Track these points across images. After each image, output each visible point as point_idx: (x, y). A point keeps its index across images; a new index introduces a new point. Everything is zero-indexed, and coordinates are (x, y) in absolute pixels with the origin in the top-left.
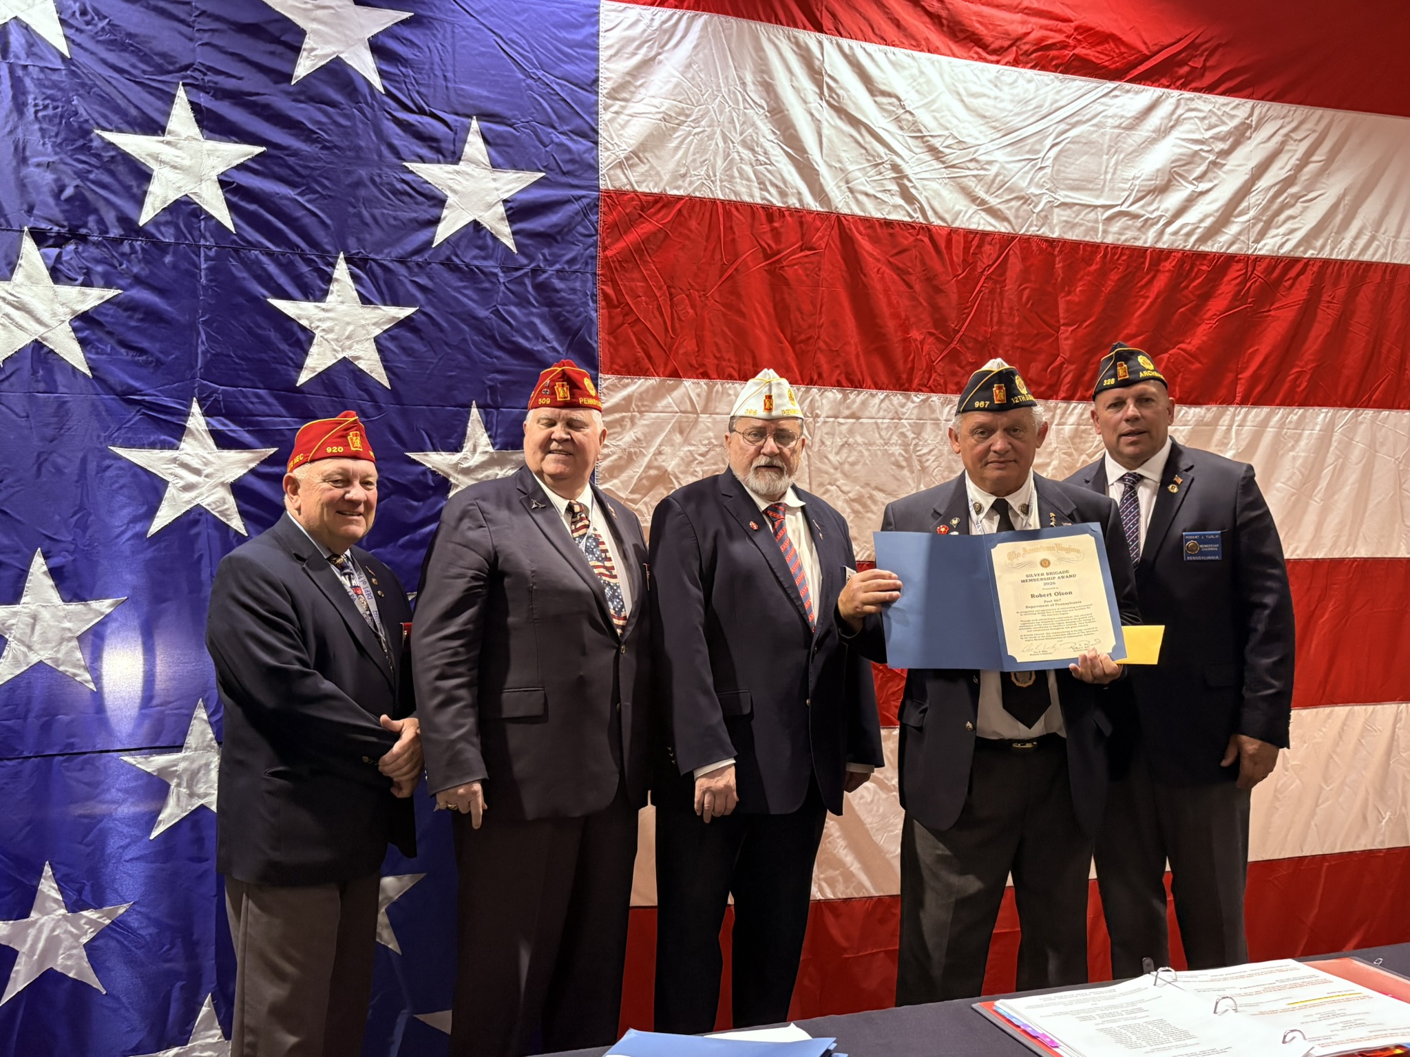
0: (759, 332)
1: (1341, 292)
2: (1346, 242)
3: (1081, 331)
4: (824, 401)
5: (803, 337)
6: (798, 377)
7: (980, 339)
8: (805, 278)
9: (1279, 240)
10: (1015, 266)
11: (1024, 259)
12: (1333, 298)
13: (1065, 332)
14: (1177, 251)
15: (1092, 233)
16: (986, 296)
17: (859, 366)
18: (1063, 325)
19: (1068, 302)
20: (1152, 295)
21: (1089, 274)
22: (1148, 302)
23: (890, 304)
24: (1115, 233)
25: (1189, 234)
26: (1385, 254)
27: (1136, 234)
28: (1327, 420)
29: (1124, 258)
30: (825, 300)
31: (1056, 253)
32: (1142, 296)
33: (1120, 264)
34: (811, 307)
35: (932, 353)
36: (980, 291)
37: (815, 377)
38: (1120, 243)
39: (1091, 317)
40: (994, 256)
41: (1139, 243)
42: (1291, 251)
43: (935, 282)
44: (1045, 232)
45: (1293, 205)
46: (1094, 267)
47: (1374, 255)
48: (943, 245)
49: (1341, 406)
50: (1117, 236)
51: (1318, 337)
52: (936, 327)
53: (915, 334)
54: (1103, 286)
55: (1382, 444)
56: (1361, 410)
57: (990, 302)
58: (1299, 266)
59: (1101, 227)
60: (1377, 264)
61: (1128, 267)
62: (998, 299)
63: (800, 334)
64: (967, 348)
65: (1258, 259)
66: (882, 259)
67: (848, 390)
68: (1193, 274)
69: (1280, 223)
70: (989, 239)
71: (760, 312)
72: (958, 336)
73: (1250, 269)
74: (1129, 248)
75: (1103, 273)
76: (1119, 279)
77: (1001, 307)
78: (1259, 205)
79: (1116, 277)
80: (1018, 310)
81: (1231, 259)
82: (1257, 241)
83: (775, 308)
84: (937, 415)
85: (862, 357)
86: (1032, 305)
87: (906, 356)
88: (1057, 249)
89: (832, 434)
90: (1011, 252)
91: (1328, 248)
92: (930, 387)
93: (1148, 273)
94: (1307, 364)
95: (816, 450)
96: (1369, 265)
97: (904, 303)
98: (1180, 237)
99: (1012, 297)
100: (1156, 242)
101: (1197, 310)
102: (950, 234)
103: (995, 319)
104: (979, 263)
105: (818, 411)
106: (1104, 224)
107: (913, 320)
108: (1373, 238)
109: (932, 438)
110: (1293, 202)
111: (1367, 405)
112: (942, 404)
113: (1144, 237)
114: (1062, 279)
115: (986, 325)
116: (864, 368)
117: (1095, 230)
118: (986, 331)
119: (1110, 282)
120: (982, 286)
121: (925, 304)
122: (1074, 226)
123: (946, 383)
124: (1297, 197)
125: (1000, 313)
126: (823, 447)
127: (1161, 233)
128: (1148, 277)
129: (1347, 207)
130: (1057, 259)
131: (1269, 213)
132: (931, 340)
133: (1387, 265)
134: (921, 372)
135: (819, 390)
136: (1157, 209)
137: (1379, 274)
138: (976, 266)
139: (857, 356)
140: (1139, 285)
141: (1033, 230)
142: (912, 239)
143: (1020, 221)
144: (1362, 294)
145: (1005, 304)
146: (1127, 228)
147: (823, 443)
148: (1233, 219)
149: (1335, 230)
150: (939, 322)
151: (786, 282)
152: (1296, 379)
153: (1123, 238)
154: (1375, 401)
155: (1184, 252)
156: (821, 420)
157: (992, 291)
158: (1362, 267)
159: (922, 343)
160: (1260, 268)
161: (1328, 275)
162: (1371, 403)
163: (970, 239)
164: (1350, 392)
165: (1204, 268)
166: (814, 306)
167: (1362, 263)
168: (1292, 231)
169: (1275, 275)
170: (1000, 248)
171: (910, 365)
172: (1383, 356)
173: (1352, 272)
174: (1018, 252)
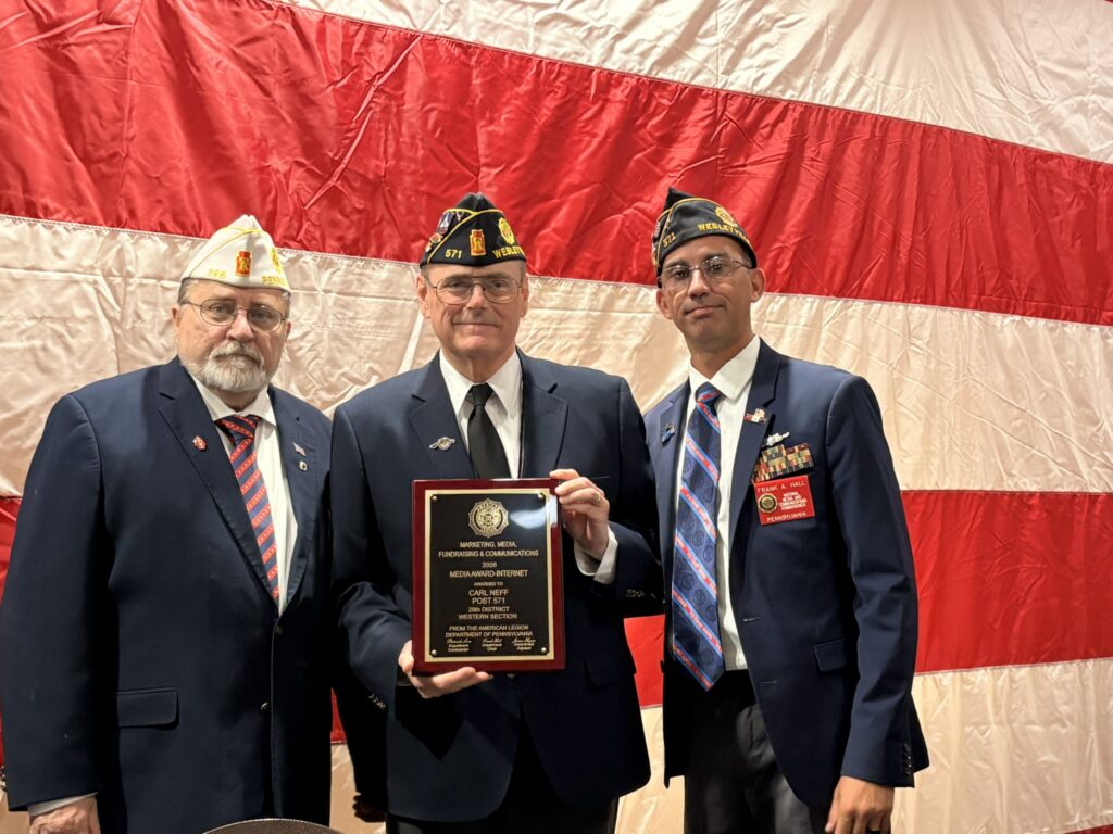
0: (31, 141)
1: (826, 147)
2: (830, 86)
3: (509, 177)
4: (140, 253)
5: (103, 153)
6: (98, 214)
7: (371, 176)
8: (104, 65)
9: (754, 74)
10: (416, 78)
11: (428, 69)
12: (818, 153)
13: (488, 175)
14: (631, 76)
15: (520, 40)
16: (377, 116)
17: (193, 203)
18: (487, 165)
19: (490, 134)
20: (601, 131)
21: (517, 97)
22: (596, 141)
23: (237, 115)
24: (551, 44)
25: (644, 55)
26: (873, 104)
27: (579, 47)
28: (814, 311)
29: (563, 78)
30: (137, 100)
31: (473, 63)
32: (587, 133)
33: (558, 87)
34: (116, 110)
35: (302, 192)
36: (368, 109)
37: (125, 215)
38: (557, 57)
39: (519, 156)
40: (387, 60)
41: (582, 61)
42: (768, 89)
43: (303, 90)
44: (457, 32)
45: (768, 30)
46: (523, 89)
47: (862, 103)
48: (312, 36)
49: (828, 295)
50: (553, 48)
51: (800, 204)
52: (306, 154)
53: (276, 163)
54: (536, 114)
55: (875, 345)
56: (850, 301)
57: (383, 125)
58: (777, 110)
59: (532, 33)
60: (866, 115)
61: (568, 91)
62: (394, 120)
63: (97, 148)
64: (351, 187)
65: (729, 96)
66: (223, 47)
67: (178, 238)
68: (652, 109)
69: (753, 52)
70: (379, 34)
71: (33, 109)
72: (340, 169)
73: (720, 108)
74: (568, 65)
75: (535, 97)
76: (559, 108)
77: (398, 133)
78: (730, 23)
79: (553, 105)
80: (421, 139)
81: (697, 92)
82: (727, 72)
83: (58, 106)
84: (312, 282)
85: (196, 190)
86: (442, 133)
87: (265, 195)
88: (474, 59)
89: (154, 305)
90: (411, 57)
91: (810, 90)
92: (300, 242)
93: (594, 103)
94: (788, 237)
95: (128, 327)
96: (857, 116)
97: (260, 116)
98: (634, 57)
99: (414, 120)
100: (604, 61)
101: (658, 157)
102: (322, 21)
103: (391, 150)
104: (366, 68)
105: (130, 268)
106: (536, 29)
107: (272, 142)
108: (860, 82)
109: (305, 316)
110: (769, 25)
111: (857, 294)
112: (319, 267)
113: (588, 53)
114: (481, 100)
115: (378, 158)
116: (201, 206)
117: (524, 36)
118: (378, 167)
119: (545, 111)
120: (371, 102)
121: (289, 120)
122: (496, 28)
123: (323, 237)
124: (774, 20)
125: (397, 142)
126: (138, 324)
127: (611, 49)
128: (596, 108)
129: (831, 39)
130: (475, 72)
131: (741, 37)
132: (300, 172)
133: (877, 117)
134: (288, 218)
135: (132, 236)
136: (605, 15)
137: (868, 128)
138: (361, 71)
139: (190, 188)
140: (585, 117)
141: (440, 29)
142: (266, 23)
143: (422, 13)
144: (849, 152)
145: (404, 130)
146: (568, 38)
147: (139, 316)
148: (698, 40)
149: (817, 67)
150: (311, 146)
151: (73, 67)
152: (778, 256)
153: (561, 51)
154: (866, 291)
155: (639, 78)
156: (135, 281)
157: (385, 110)
158: (850, 117)
159: (287, 175)
160: (733, 106)
161: (811, 124)
162: (862, 292)
163: (351, 32)
164: (839, 276)
165: (665, 102)
166: (120, 108)
167: (848, 112)
168: (768, 64)
169: (750, 119)
170: (396, 48)
171: (269, 207)
172: (875, 233)
173: (838, 123)
174: (421, 58)
